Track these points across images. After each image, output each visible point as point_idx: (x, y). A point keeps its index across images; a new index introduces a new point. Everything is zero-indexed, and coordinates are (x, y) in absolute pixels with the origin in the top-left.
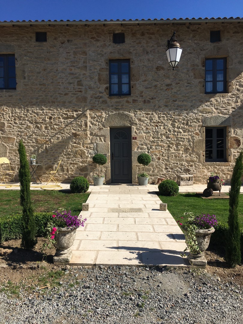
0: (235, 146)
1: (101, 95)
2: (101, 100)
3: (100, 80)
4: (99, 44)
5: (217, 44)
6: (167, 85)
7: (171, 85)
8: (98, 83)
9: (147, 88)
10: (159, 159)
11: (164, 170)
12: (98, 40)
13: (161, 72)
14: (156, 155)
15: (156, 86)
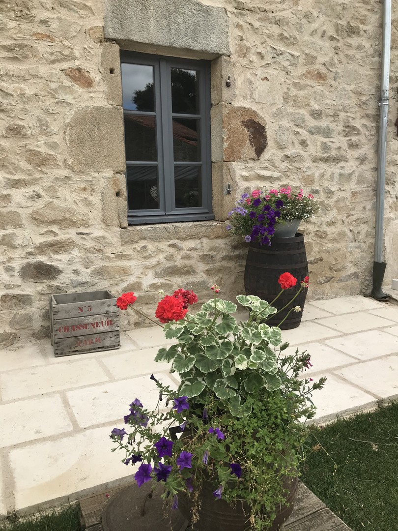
0: (248, 150)
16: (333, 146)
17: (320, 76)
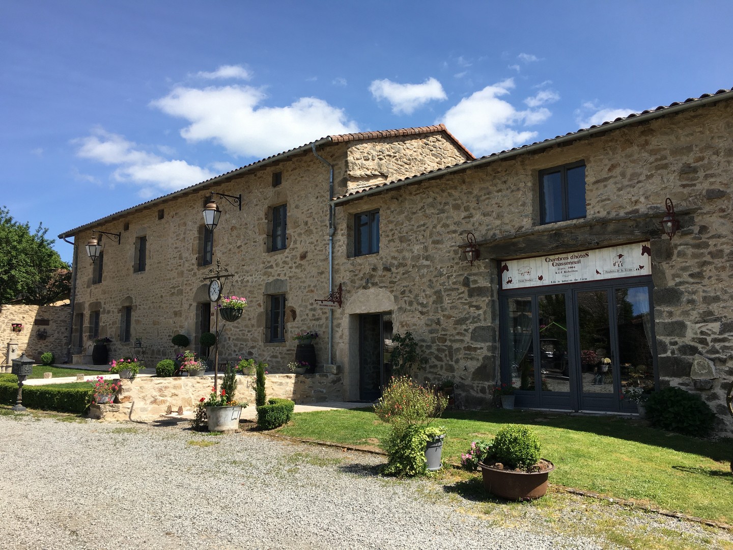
0: (291, 319)
1: (192, 267)
2: (193, 272)
3: (193, 251)
4: (194, 211)
5: (278, 188)
6: (239, 247)
7: (240, 246)
8: (192, 254)
9: (223, 254)
10: (229, 338)
11: (232, 353)
12: (194, 208)
13: (235, 233)
14: (227, 334)
15: (230, 250)
16: (317, 314)
17: (312, 291)
